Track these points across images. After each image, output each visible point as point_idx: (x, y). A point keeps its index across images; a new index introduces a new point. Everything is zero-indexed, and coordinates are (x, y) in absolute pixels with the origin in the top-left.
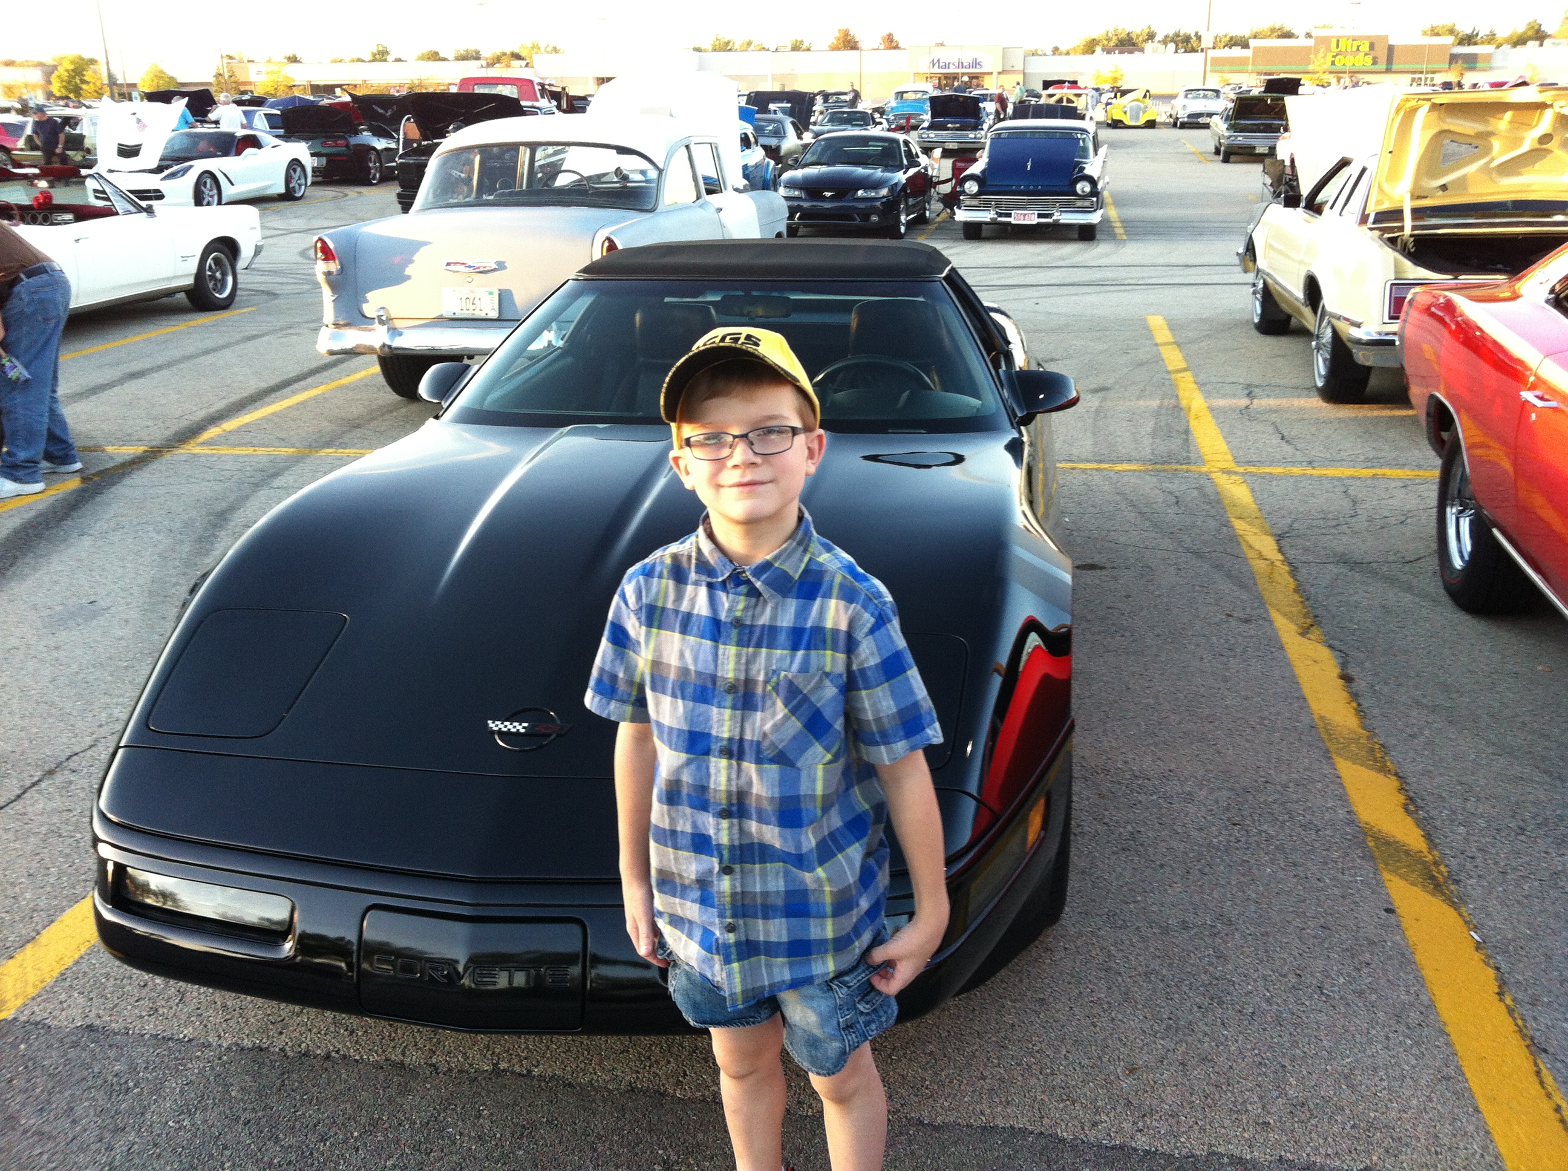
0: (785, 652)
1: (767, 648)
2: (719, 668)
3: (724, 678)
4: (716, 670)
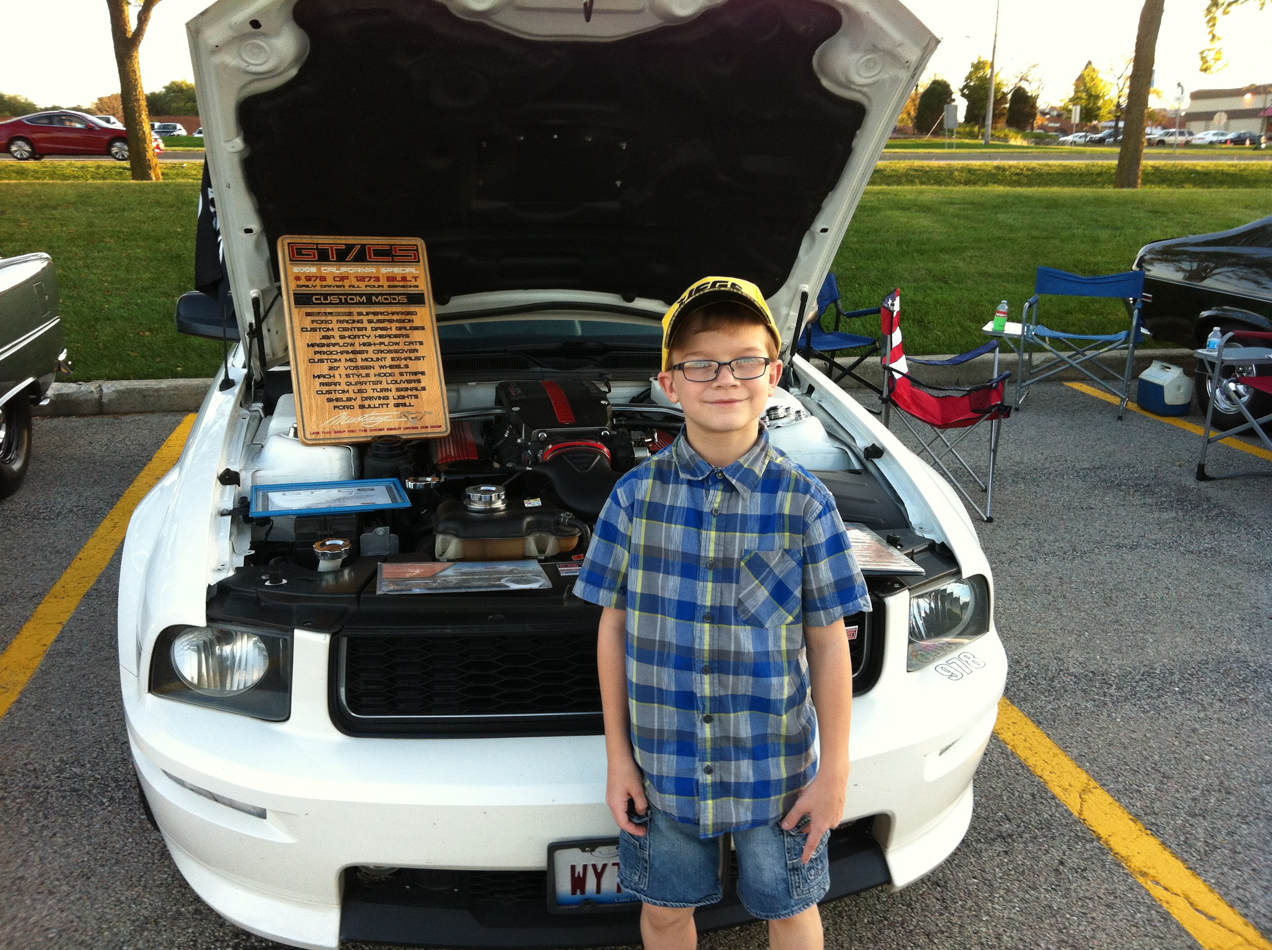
0: (754, 535)
1: (740, 532)
2: (702, 549)
3: (706, 557)
4: (699, 551)
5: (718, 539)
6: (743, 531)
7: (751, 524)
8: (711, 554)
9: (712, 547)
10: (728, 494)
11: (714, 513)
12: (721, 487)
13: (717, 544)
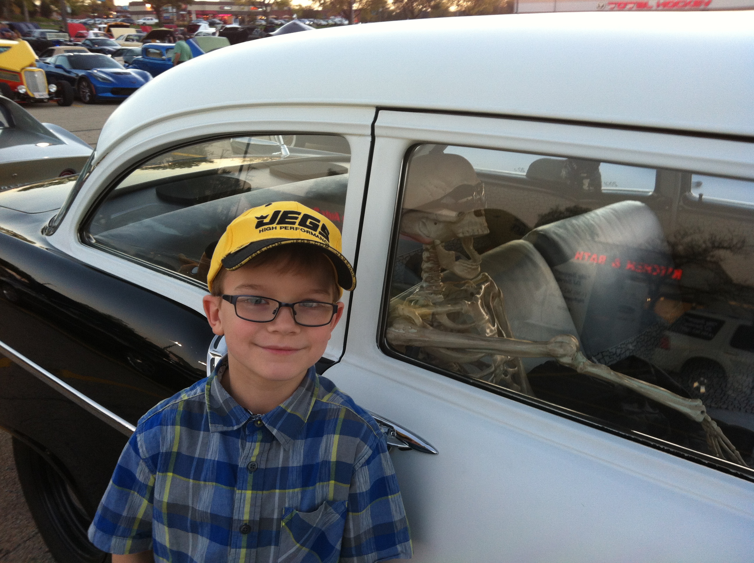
0: (296, 490)
1: (280, 489)
2: (235, 511)
3: (239, 521)
4: (232, 513)
5: (254, 499)
6: (283, 487)
7: (293, 477)
8: (246, 517)
9: (247, 508)
10: (268, 445)
11: (252, 468)
12: (260, 437)
13: (253, 505)
